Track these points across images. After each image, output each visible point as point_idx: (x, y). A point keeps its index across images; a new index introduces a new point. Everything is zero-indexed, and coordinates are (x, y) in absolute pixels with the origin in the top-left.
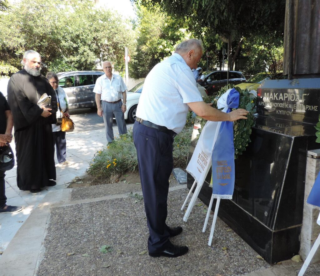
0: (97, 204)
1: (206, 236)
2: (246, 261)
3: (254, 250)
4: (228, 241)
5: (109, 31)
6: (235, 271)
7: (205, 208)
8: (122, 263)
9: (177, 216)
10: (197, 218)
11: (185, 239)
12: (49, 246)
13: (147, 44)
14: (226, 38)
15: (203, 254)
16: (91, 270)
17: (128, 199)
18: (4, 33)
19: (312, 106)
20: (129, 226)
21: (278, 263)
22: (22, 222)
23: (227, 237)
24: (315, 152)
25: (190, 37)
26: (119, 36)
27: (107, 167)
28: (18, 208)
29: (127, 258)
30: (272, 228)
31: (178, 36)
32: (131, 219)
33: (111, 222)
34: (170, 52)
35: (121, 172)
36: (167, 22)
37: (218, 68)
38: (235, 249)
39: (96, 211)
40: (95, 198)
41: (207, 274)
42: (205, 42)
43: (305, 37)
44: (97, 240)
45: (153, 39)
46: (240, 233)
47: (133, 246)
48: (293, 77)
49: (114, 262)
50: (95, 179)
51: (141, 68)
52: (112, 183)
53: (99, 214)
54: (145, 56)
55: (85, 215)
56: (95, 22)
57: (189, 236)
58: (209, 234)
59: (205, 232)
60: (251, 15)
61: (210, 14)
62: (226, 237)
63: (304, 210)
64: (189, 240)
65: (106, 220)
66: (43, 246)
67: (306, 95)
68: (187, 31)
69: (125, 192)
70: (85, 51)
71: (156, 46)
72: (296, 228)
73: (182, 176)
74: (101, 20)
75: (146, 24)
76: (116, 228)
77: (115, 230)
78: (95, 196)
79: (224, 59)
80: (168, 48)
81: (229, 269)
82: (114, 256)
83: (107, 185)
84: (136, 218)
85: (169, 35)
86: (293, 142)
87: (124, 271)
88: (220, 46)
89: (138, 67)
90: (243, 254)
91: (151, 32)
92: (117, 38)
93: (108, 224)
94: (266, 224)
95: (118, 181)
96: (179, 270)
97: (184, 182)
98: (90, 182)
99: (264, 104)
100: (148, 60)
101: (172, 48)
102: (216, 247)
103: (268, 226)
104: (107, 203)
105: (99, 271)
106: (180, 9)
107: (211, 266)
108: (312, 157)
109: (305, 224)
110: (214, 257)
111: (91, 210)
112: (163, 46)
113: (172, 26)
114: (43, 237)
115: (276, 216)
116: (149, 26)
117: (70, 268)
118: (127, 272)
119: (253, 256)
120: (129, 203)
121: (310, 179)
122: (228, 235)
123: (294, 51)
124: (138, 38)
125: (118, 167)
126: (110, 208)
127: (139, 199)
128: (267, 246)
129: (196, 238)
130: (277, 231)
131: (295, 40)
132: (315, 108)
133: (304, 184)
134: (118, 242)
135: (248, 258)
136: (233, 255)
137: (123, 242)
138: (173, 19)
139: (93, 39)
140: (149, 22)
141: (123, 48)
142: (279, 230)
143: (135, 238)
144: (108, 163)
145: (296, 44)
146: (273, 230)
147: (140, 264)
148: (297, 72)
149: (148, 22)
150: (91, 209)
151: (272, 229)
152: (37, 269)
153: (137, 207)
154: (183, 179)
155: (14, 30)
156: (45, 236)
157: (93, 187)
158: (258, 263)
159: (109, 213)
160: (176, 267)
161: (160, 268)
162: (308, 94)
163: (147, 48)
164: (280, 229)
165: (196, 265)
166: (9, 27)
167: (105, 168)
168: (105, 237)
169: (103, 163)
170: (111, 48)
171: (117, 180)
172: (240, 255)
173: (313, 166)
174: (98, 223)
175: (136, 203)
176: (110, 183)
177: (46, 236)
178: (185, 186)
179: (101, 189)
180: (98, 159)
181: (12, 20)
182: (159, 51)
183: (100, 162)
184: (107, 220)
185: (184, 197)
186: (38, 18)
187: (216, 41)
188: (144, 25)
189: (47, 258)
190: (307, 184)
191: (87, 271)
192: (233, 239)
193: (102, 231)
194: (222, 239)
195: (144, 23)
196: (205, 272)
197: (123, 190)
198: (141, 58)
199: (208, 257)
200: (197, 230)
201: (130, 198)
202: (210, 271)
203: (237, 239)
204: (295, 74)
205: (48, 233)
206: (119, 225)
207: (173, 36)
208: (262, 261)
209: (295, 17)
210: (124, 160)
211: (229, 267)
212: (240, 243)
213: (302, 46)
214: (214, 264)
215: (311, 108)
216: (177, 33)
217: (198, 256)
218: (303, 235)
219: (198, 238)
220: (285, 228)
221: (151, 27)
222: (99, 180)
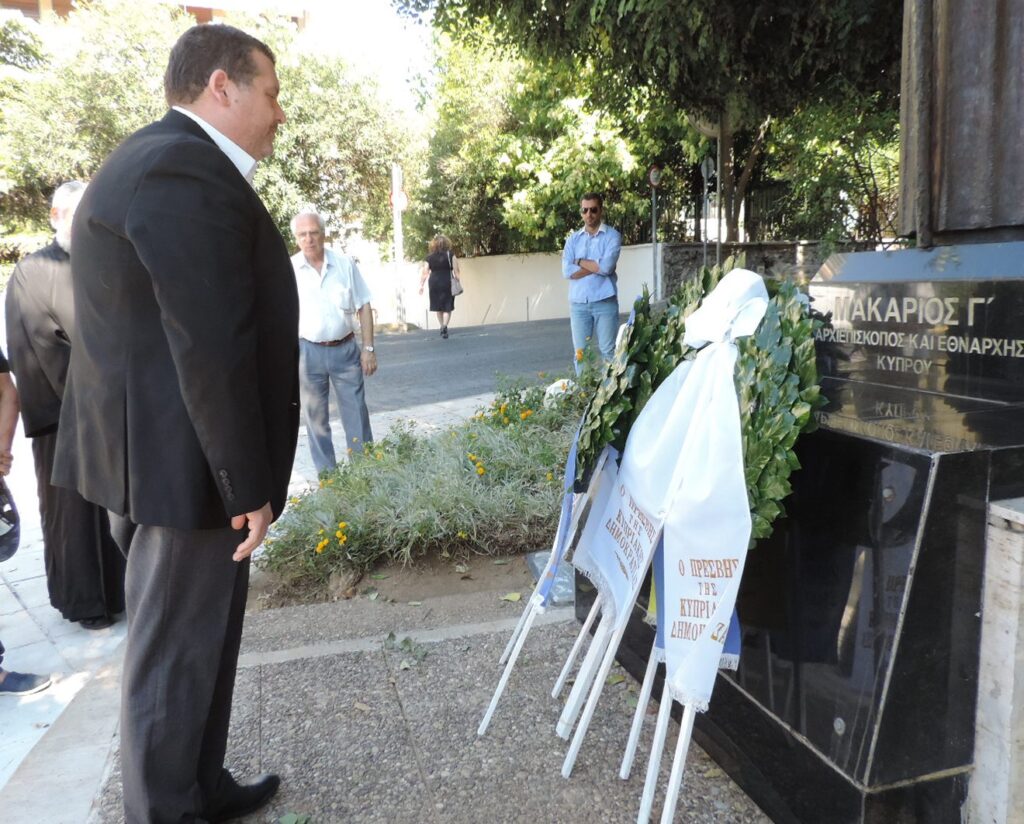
0: (281, 673)
1: (632, 793)
4: (708, 811)
5: (341, 118)
7: (631, 691)
9: (538, 719)
10: (605, 727)
11: (560, 801)
12: (113, 813)
13: (460, 152)
14: (710, 121)
17: (380, 655)
18: (32, 136)
19: (1006, 341)
20: (375, 750)
22: (47, 726)
23: (705, 798)
24: (1016, 510)
25: (597, 124)
26: (375, 133)
27: (319, 550)
28: (38, 681)
30: (860, 778)
31: (559, 123)
32: (384, 726)
33: (317, 736)
34: (532, 175)
35: (362, 565)
36: (522, 79)
37: (688, 220)
39: (274, 696)
40: (274, 649)
42: (645, 138)
43: (977, 98)
45: (479, 135)
48: (935, 241)
50: (284, 586)
51: (444, 227)
52: (335, 598)
53: (283, 706)
54: (455, 189)
55: (239, 708)
56: (299, 91)
57: (573, 791)
58: (643, 785)
59: (630, 776)
60: (790, 40)
61: (655, 44)
62: (700, 798)
63: (981, 716)
64: (573, 806)
65: (304, 727)
66: (95, 811)
67: (981, 301)
68: (587, 104)
69: (371, 632)
70: (269, 182)
71: (489, 157)
72: (948, 780)
73: (561, 579)
74: (316, 82)
75: (459, 90)
76: (334, 756)
77: (330, 763)
78: (275, 644)
79: (709, 192)
80: (528, 162)
83: (317, 606)
84: (401, 722)
85: (528, 120)
86: (933, 471)
88: (696, 153)
89: (435, 227)
91: (474, 114)
92: (366, 137)
93: (307, 740)
94: (840, 764)
95: (355, 592)
97: (566, 598)
98: (268, 596)
99: (832, 337)
100: (465, 202)
101: (539, 161)
103: (847, 772)
104: (312, 669)
106: (558, 33)
108: (1009, 525)
109: (984, 765)
111: (257, 692)
112: (510, 155)
113: (538, 92)
114: (101, 781)
115: (875, 738)
116: (468, 96)
120: (381, 668)
121: (1002, 606)
122: (707, 791)
123: (938, 150)
124: (433, 136)
125: (352, 548)
126: (318, 685)
127: (415, 658)
129: (598, 799)
130: (880, 789)
131: (939, 112)
132: (1017, 348)
133: (978, 622)
134: (334, 806)
137: (351, 806)
138: (542, 71)
139: (294, 143)
140: (467, 83)
141: (387, 168)
142: (888, 787)
143: (391, 794)
144: (323, 534)
145: (943, 125)
146: (864, 788)
148: (947, 221)
149: (463, 82)
150: (260, 688)
151: (862, 783)
153: (407, 685)
154: (562, 589)
155: (60, 126)
156: (105, 778)
157: (271, 613)
159: (316, 704)
162: (990, 300)
163: (460, 164)
164: (891, 783)
166: (45, 116)
167: (312, 551)
169: (307, 534)
170: (349, 169)
171: (348, 591)
173: (1009, 558)
174: (277, 739)
175: (406, 669)
176: (327, 600)
177: (110, 779)
178: (570, 613)
179: (295, 619)
180: (289, 522)
181: (52, 96)
182: (501, 174)
183: (298, 534)
184: (307, 726)
185: (563, 650)
186: (128, 85)
187: (680, 132)
188: (452, 92)
190: (989, 623)
192: (726, 807)
193: (288, 766)
194: (686, 804)
195: (450, 88)
197: (365, 623)
198: (443, 198)
200: (601, 769)
201: (387, 652)
203: (739, 805)
204: (941, 228)
206: (343, 746)
207: (543, 125)
209: (939, 31)
210: (373, 527)
213: (966, 130)
215: (1002, 347)
216: (553, 114)
218: (976, 805)
219: (603, 799)
220: (909, 778)
221: (474, 99)
222: (294, 590)
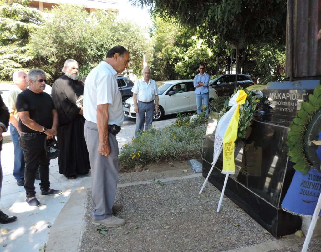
0: (126, 189)
2: (255, 235)
3: (262, 227)
4: (239, 219)
6: (246, 242)
7: (218, 193)
8: (150, 235)
10: (212, 201)
11: (203, 217)
12: (88, 221)
13: (162, 51)
14: (234, 45)
15: (218, 229)
16: (125, 239)
20: (154, 206)
21: (283, 237)
23: (239, 216)
26: (138, 45)
27: (133, 158)
29: (154, 231)
30: (277, 206)
31: (190, 43)
32: (155, 201)
33: (138, 203)
34: (183, 58)
35: (144, 163)
36: (180, 31)
38: (246, 226)
39: (125, 194)
40: (123, 183)
41: (222, 244)
42: (215, 48)
44: (128, 217)
45: (167, 46)
46: (249, 213)
47: (158, 222)
48: (294, 79)
49: (144, 234)
50: (122, 169)
51: (157, 72)
52: (137, 171)
53: (128, 197)
54: (160, 61)
55: (116, 197)
57: (206, 215)
59: (219, 212)
61: (220, 25)
62: (237, 216)
66: (84, 220)
67: (305, 94)
68: (198, 38)
69: (148, 179)
71: (170, 53)
73: (198, 166)
75: (162, 34)
77: (143, 209)
78: (123, 182)
79: (233, 64)
80: (181, 54)
81: (241, 241)
82: (143, 230)
84: (160, 200)
85: (182, 42)
87: (153, 241)
88: (230, 53)
89: (154, 72)
90: (252, 229)
91: (166, 40)
92: (136, 46)
93: (136, 204)
94: (272, 204)
95: (142, 170)
96: (199, 241)
97: (200, 171)
99: (269, 103)
100: (163, 65)
101: (185, 54)
102: (229, 224)
103: (274, 205)
104: (134, 188)
105: (132, 240)
107: (225, 238)
110: (227, 232)
112: (176, 52)
113: (185, 35)
115: (280, 196)
116: (164, 35)
117: (108, 238)
118: (155, 241)
119: (261, 231)
120: (152, 188)
122: (239, 215)
123: (295, 57)
124: (155, 46)
125: (142, 158)
126: (136, 192)
127: (161, 185)
128: (273, 222)
129: (212, 216)
134: (145, 219)
135: (257, 232)
136: (244, 230)
137: (150, 219)
138: (186, 29)
140: (164, 32)
141: (142, 55)
143: (160, 216)
144: (134, 154)
145: (296, 51)
147: (165, 236)
148: (297, 75)
150: (121, 193)
151: (277, 207)
152: (81, 238)
153: (160, 191)
154: (198, 169)
155: (47, 41)
157: (121, 175)
158: (266, 237)
159: (137, 196)
160: (196, 238)
161: (182, 239)
162: (307, 94)
163: (162, 54)
165: (212, 238)
166: (43, 38)
167: (130, 159)
168: (135, 215)
169: (129, 155)
171: (140, 170)
172: (250, 230)
174: (128, 204)
175: (159, 188)
176: (134, 172)
177: (86, 213)
178: (200, 175)
179: (128, 176)
180: (124, 151)
183: (126, 153)
184: (135, 201)
187: (225, 47)
189: (88, 230)
191: (122, 240)
192: (244, 218)
193: (132, 210)
194: (234, 217)
195: (160, 33)
196: (220, 243)
197: (146, 177)
198: (157, 64)
199: (222, 232)
200: (212, 210)
201: (153, 184)
202: (224, 242)
203: (247, 217)
204: (295, 76)
205: (87, 211)
206: (145, 205)
207: (186, 44)
208: (269, 236)
210: (147, 152)
211: (241, 239)
212: (249, 221)
214: (228, 237)
216: (189, 41)
217: (214, 230)
221: (166, 36)
222: (125, 170)
